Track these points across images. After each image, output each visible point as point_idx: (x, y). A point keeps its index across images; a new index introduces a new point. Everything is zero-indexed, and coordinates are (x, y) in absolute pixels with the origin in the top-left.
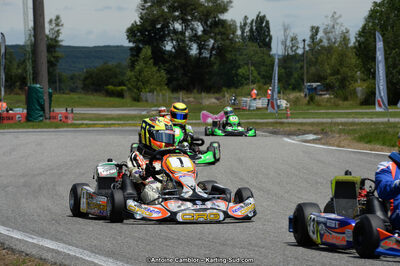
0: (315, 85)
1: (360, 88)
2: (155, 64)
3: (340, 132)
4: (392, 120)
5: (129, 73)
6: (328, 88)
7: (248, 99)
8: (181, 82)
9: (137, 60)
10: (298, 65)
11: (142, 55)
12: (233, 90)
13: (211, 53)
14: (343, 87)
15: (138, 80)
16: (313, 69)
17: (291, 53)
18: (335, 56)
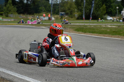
0: (63, 13)
1: (76, 14)
2: (13, 5)
3: (70, 28)
4: (86, 24)
5: (5, 8)
6: (67, 14)
7: (42, 17)
8: (21, 11)
9: (7, 4)
10: (58, 7)
11: (9, 2)
12: (37, 14)
13: (31, 2)
14: (71, 14)
15: (7, 10)
16: (62, 8)
17: (56, 3)
18: (69, 4)
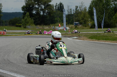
0: (77, 23)
1: (90, 24)
2: (30, 17)
3: (84, 36)
4: (99, 32)
5: (23, 20)
6: (81, 23)
7: (58, 27)
8: (38, 22)
9: (25, 16)
10: (72, 17)
11: (26, 15)
12: (53, 24)
13: (47, 14)
14: (85, 23)
15: (25, 22)
16: (76, 18)
17: (70, 14)
18: (82, 14)
